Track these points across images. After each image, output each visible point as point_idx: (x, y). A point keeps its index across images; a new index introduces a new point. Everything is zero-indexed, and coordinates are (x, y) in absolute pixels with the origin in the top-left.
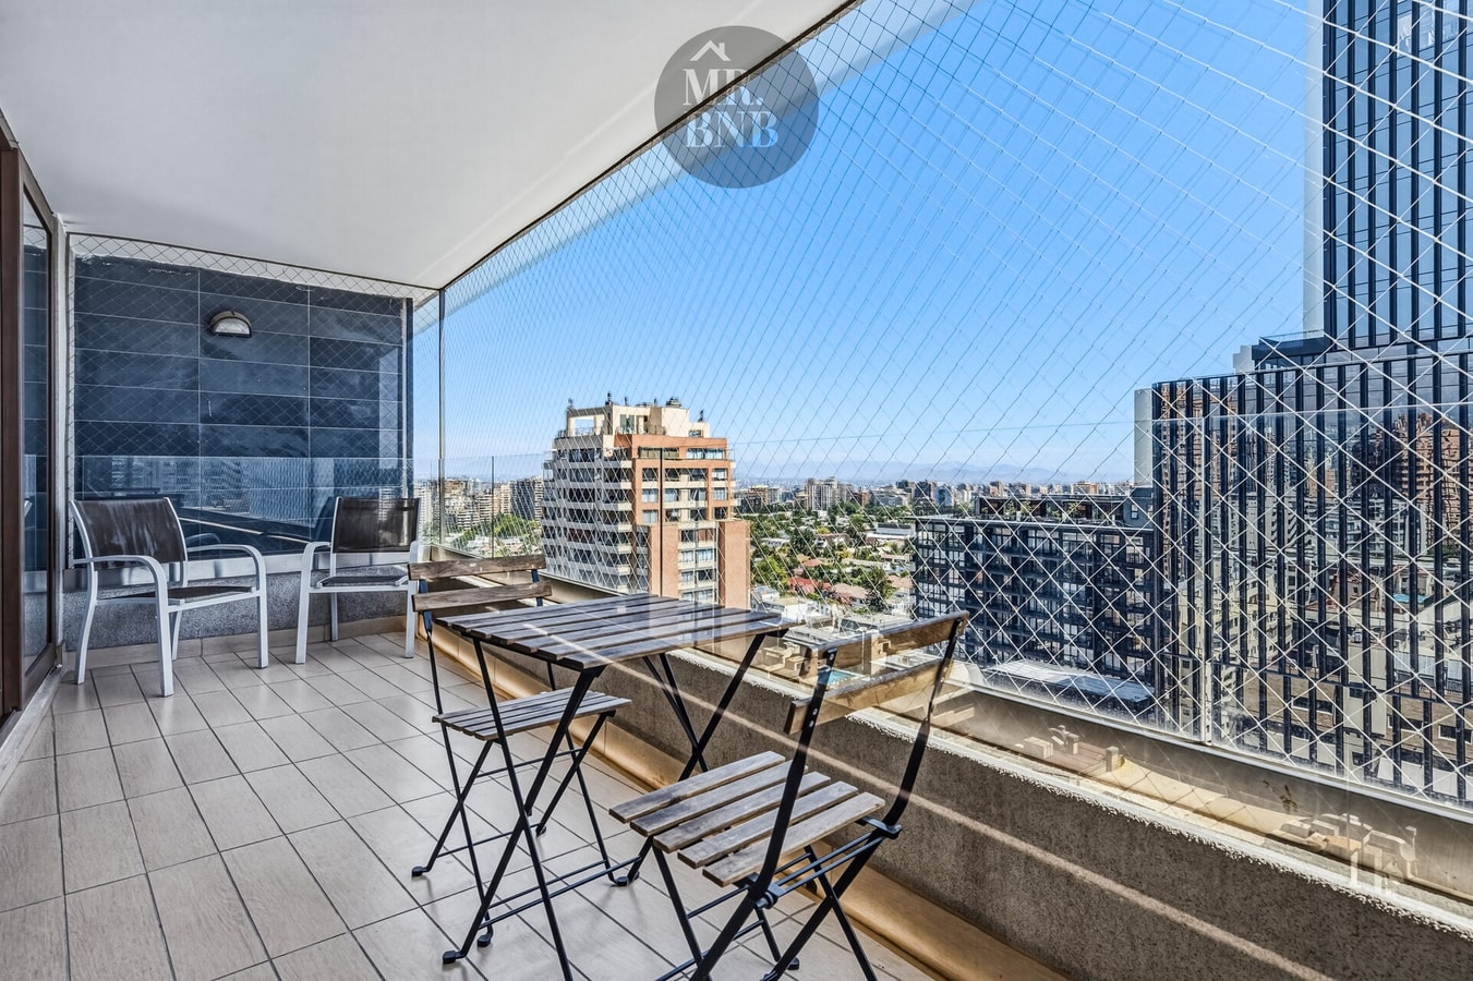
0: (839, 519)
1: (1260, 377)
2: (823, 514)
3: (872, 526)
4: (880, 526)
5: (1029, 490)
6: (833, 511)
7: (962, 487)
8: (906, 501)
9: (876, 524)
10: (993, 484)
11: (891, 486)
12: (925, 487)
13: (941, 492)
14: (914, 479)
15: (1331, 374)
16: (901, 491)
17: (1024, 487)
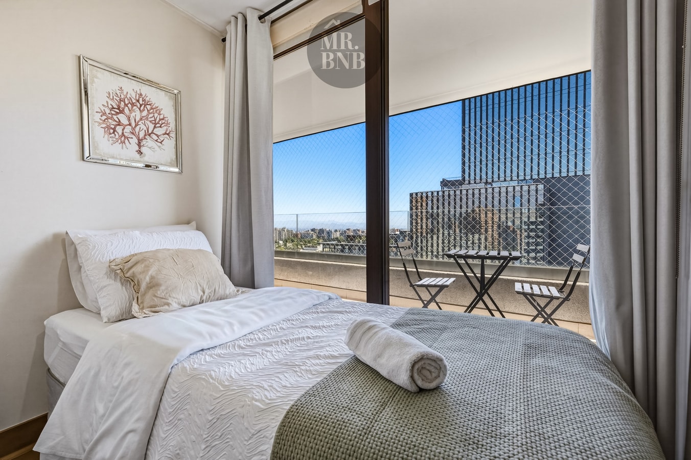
0: (288, 245)
1: (444, 192)
2: (281, 242)
3: (302, 247)
4: (305, 247)
5: (361, 232)
6: (286, 241)
7: (336, 231)
8: (314, 237)
9: (304, 246)
10: (348, 230)
11: (308, 231)
12: (322, 231)
13: (328, 233)
14: (319, 228)
15: (464, 192)
16: (312, 232)
17: (359, 231)
